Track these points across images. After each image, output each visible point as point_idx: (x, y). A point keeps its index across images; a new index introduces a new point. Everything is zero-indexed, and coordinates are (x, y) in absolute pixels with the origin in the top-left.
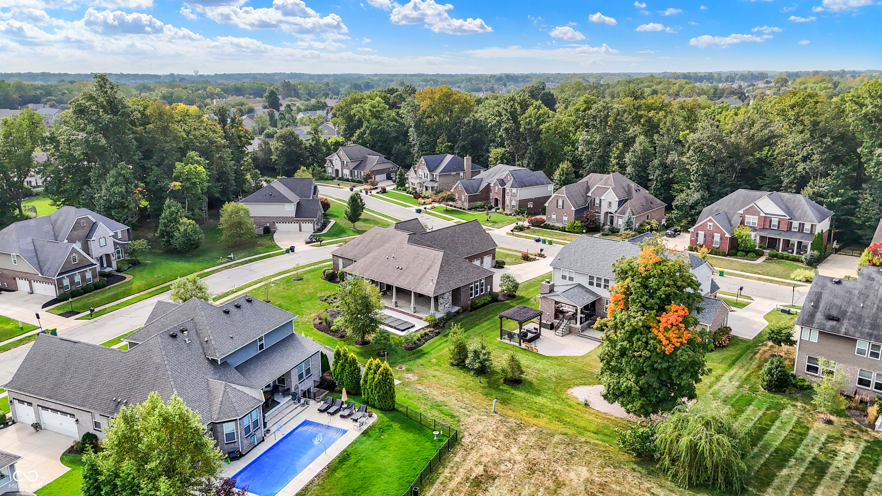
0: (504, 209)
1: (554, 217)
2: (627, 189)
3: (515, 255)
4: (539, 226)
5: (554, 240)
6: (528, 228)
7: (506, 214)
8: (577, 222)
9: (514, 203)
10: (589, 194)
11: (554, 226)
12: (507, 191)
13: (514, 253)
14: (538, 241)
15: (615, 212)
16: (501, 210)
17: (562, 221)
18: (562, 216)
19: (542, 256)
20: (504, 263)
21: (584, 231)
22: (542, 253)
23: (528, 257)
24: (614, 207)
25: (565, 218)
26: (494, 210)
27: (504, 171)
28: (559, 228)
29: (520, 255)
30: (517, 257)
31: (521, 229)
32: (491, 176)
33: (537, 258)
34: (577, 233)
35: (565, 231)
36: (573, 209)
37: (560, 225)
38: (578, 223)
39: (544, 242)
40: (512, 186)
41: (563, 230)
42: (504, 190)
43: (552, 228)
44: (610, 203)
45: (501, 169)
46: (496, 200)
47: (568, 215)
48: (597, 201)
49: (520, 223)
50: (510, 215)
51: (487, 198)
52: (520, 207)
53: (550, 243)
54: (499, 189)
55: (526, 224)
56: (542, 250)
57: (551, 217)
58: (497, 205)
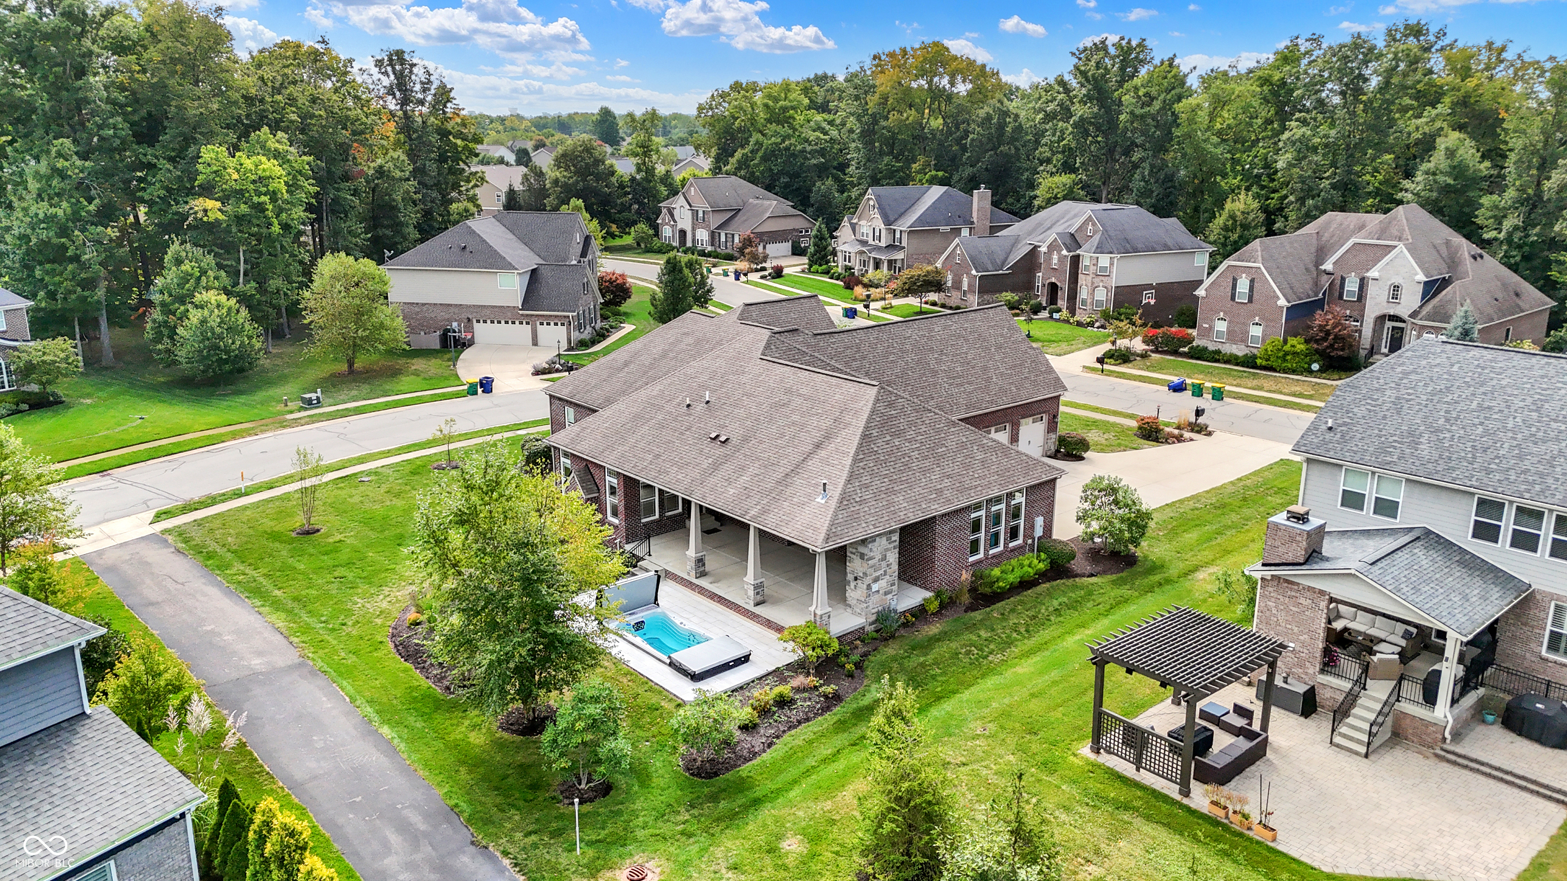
0: (1073, 312)
1: (1221, 326)
2: (1444, 252)
3: (1114, 425)
4: (1175, 353)
5: (1228, 388)
6: (1144, 356)
7: (1079, 324)
8: (1292, 341)
9: (1101, 295)
10: (1328, 266)
11: (1218, 352)
12: (1085, 262)
13: (1112, 419)
14: (1178, 388)
15: (1414, 315)
16: (1065, 313)
17: (1243, 338)
18: (1246, 325)
19: (1199, 429)
20: (1084, 445)
21: (1315, 367)
22: (1201, 420)
23: (1158, 431)
24: (1409, 302)
25: (1256, 331)
26: (1045, 314)
27: (1075, 216)
28: (1236, 357)
29: (1134, 424)
30: (1123, 431)
31: (1124, 357)
32: (1041, 230)
33: (1187, 435)
34: (1294, 372)
35: (1255, 366)
36: (1282, 302)
37: (1239, 350)
38: (1298, 344)
39: (1198, 391)
40: (1100, 249)
41: (1249, 362)
42: (1076, 260)
43: (1215, 357)
44: (1396, 288)
45: (1067, 212)
46: (1053, 288)
47: (1267, 321)
48: (1352, 286)
49: (1123, 343)
50: (1091, 324)
51: (1028, 286)
52: (1118, 304)
53: (1218, 395)
54: (1062, 259)
55: (1138, 345)
56: (1199, 413)
57: (1211, 328)
58: (1053, 299)
